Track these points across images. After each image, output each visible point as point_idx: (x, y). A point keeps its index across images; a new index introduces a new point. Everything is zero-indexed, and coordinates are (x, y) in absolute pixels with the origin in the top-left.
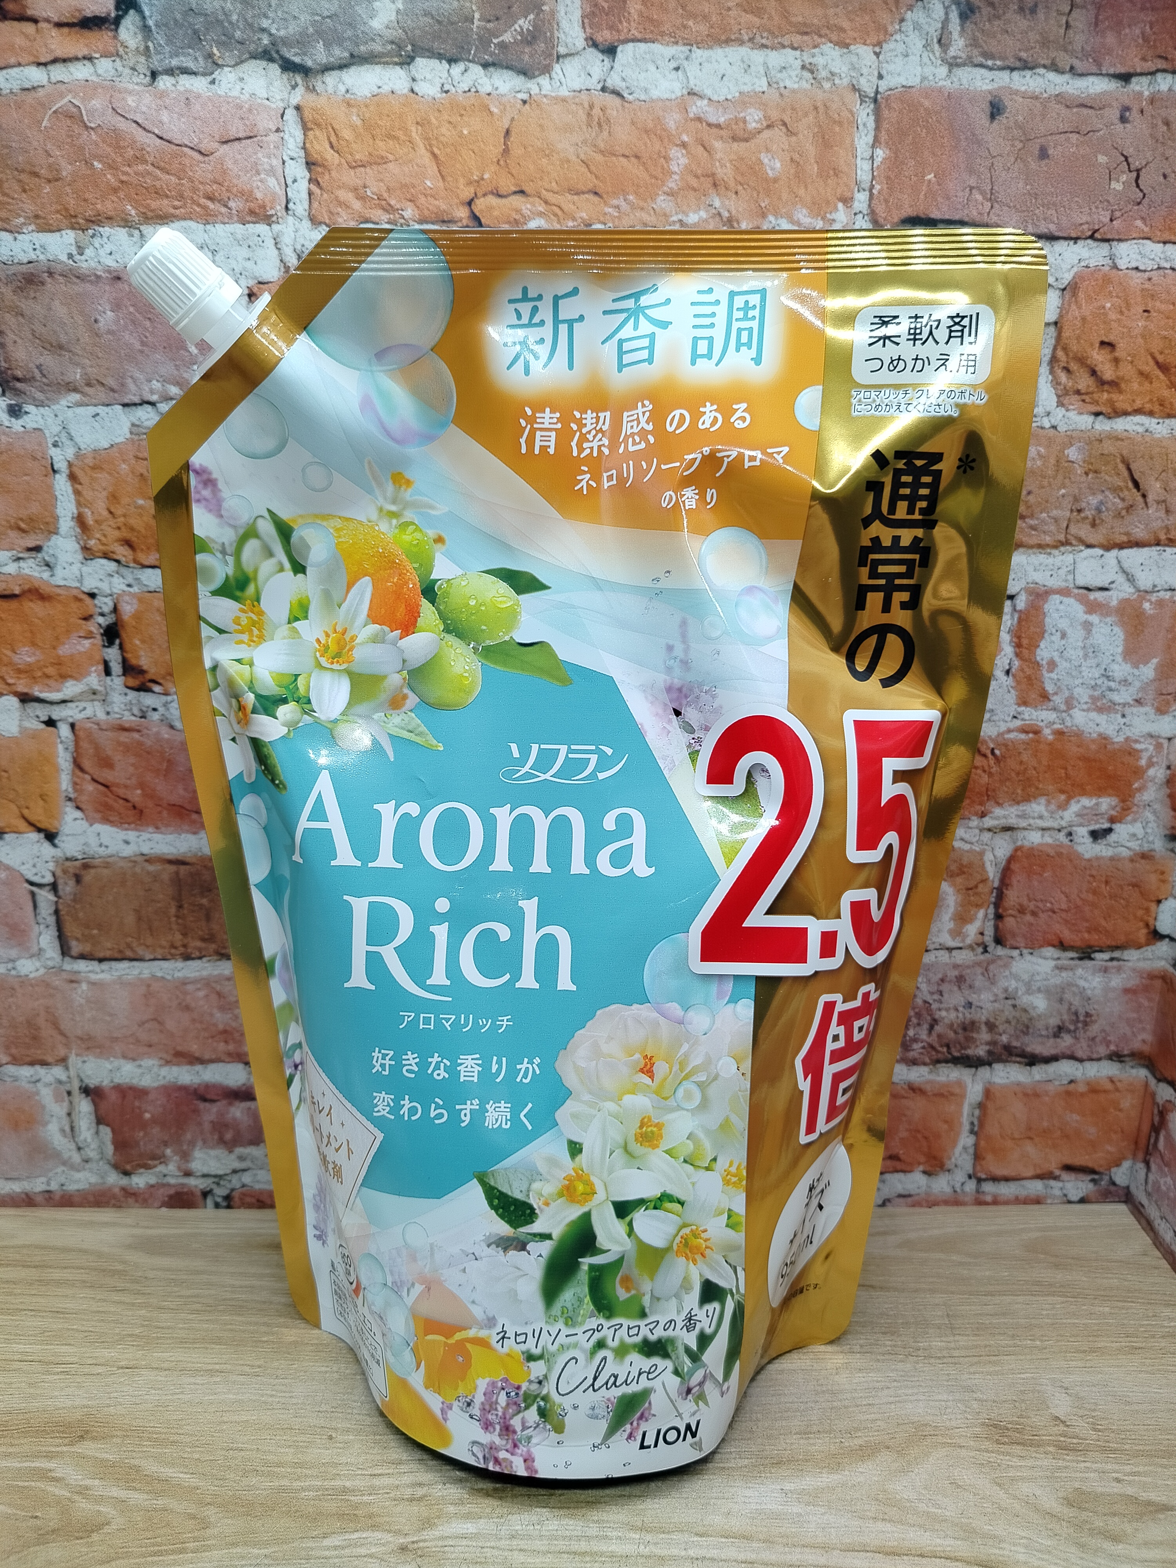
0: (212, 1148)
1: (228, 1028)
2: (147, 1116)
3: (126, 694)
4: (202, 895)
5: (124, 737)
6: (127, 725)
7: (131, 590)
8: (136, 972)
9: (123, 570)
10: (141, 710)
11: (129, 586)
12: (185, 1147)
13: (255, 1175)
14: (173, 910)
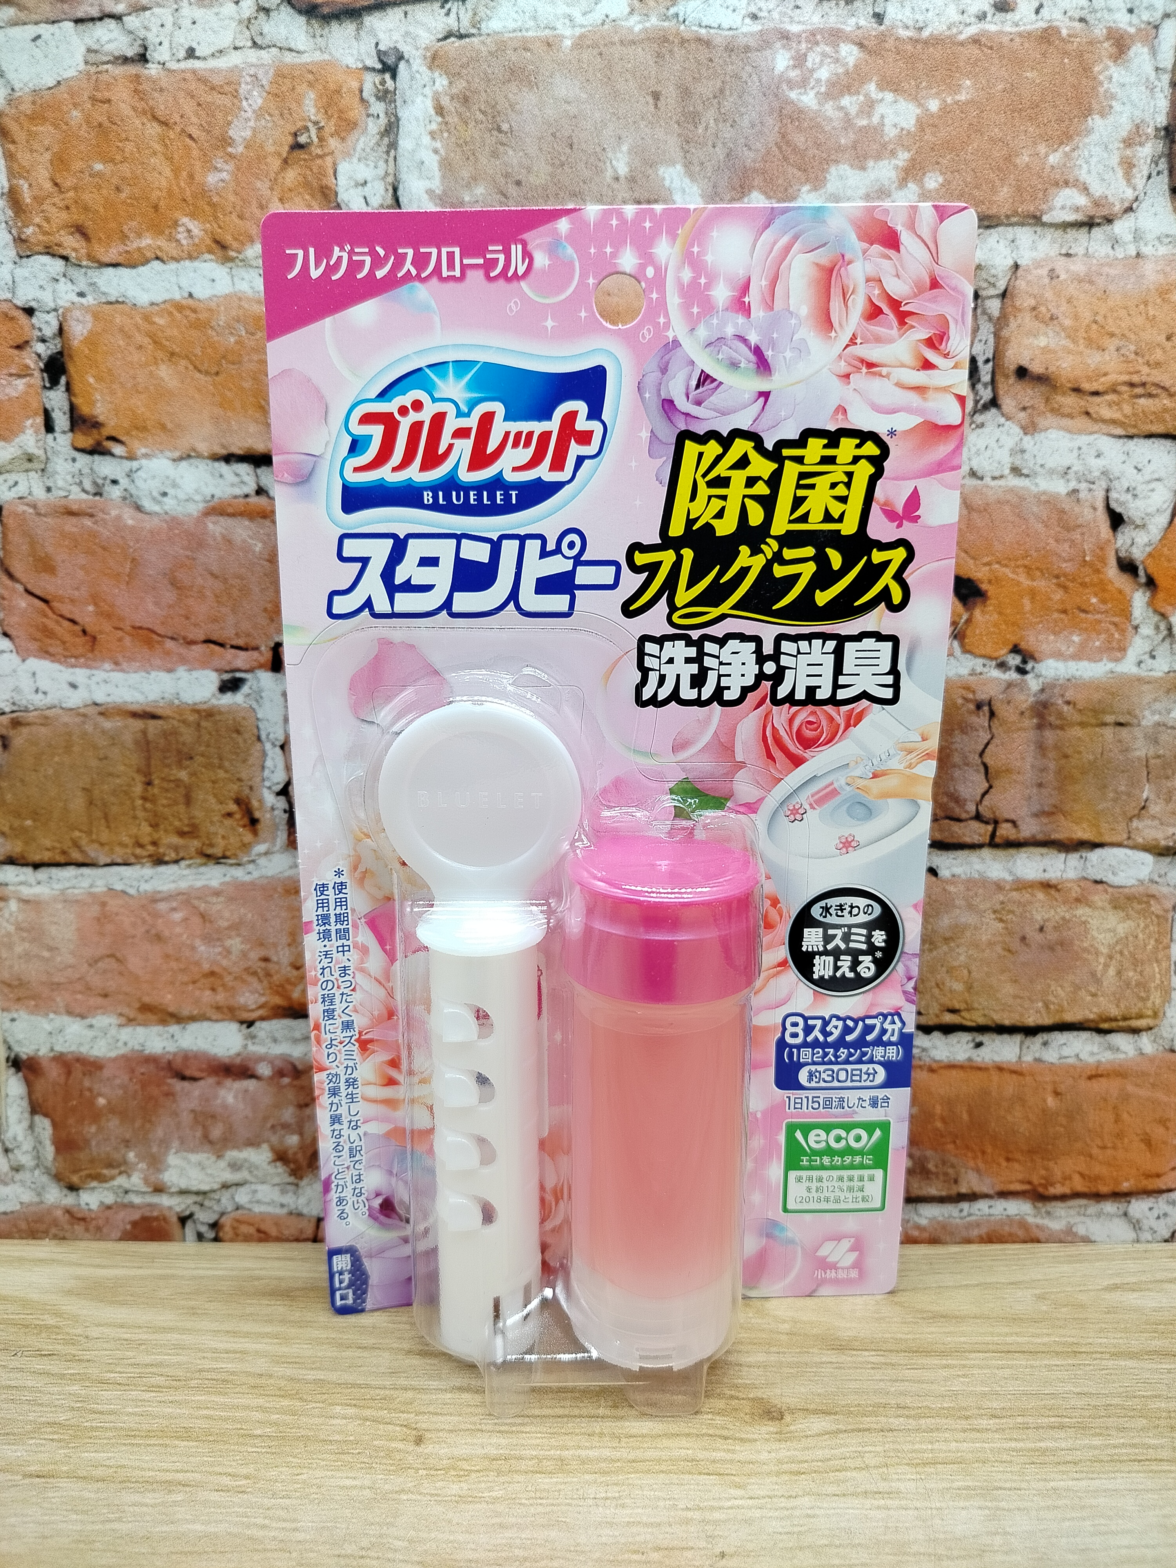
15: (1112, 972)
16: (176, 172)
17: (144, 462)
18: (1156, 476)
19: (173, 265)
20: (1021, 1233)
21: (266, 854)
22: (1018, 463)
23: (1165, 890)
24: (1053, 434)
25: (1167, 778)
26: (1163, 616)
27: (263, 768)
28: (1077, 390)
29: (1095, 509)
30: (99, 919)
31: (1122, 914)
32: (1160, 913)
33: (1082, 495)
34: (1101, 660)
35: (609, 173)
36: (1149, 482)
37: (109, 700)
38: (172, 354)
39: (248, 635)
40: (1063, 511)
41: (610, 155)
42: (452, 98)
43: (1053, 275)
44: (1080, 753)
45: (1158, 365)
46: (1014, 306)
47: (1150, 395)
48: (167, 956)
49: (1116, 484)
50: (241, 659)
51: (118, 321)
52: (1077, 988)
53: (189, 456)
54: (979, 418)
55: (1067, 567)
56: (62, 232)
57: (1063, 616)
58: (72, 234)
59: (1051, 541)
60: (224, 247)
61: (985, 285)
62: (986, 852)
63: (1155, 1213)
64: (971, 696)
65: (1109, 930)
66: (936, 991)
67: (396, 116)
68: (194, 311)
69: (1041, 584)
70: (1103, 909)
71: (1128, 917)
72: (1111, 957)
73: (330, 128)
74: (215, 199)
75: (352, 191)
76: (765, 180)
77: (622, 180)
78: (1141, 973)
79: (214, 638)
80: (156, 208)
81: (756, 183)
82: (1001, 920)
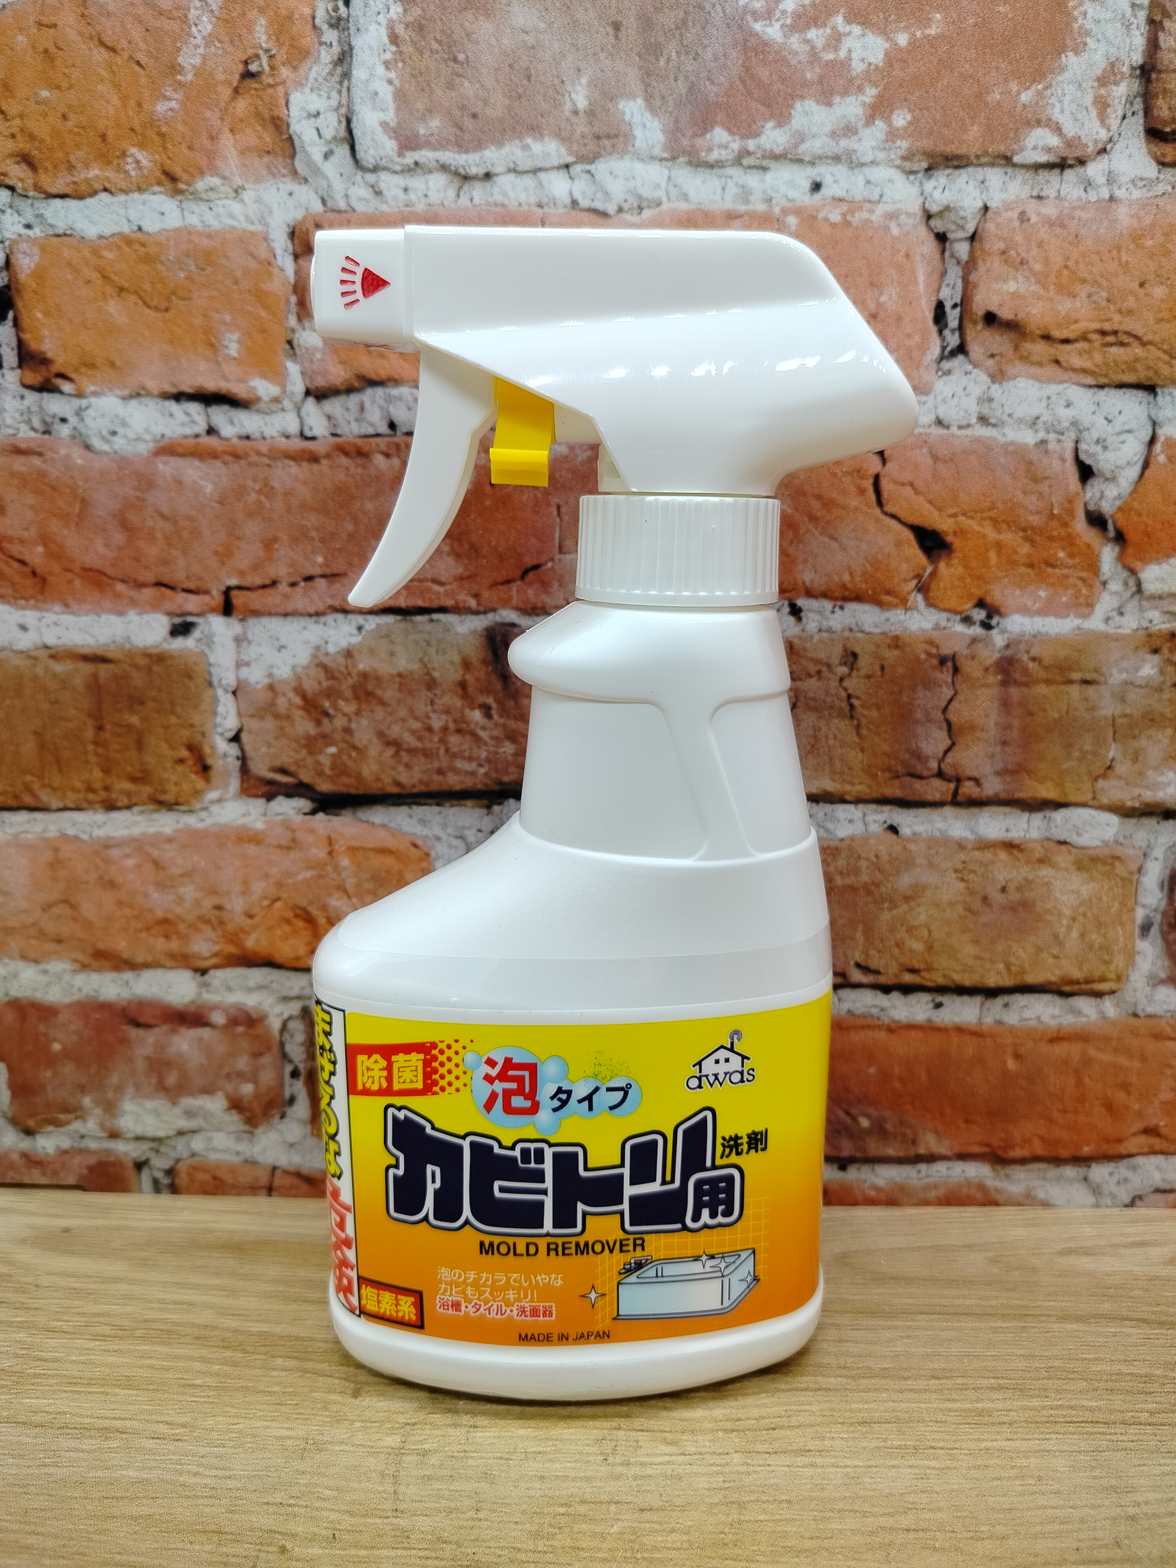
0: (148, 1097)
1: (169, 916)
2: (57, 1047)
3: (22, 397)
4: (132, 711)
5: (20, 464)
6: (23, 446)
7: (30, 233)
8: (38, 828)
9: (20, 203)
10: (44, 422)
11: (28, 226)
12: (110, 1095)
13: (210, 1139)
14: (90, 733)
15: (1075, 934)
16: (124, 99)
17: (93, 400)
18: (1127, 427)
19: (122, 198)
20: (979, 1196)
21: (219, 801)
22: (985, 411)
23: (1130, 852)
24: (1022, 383)
25: (1134, 737)
26: (1133, 572)
27: (215, 713)
28: (1047, 337)
29: (1063, 460)
30: (51, 865)
31: (1085, 875)
32: (1125, 874)
33: (1052, 446)
34: (1068, 616)
35: (568, 107)
36: (1120, 433)
37: (60, 642)
38: (121, 289)
39: (199, 578)
40: (1031, 463)
41: (569, 88)
42: (407, 26)
43: (1023, 217)
44: (1045, 710)
45: (1130, 312)
46: (982, 250)
47: (1122, 344)
48: (120, 904)
49: (1086, 434)
50: (192, 603)
51: (66, 254)
52: (1039, 950)
53: (138, 395)
54: (946, 365)
55: (1035, 520)
56: (8, 161)
57: (1029, 570)
58: (18, 163)
59: (1019, 493)
60: (173, 179)
61: (953, 227)
62: (948, 811)
63: (1116, 1178)
64: (934, 651)
65: (1073, 892)
66: (896, 951)
67: (350, 45)
68: (143, 245)
69: (1008, 537)
70: (1066, 870)
71: (1092, 879)
72: (1074, 919)
73: (281, 56)
74: (164, 129)
75: (304, 123)
76: (728, 116)
77: (581, 114)
78: (1105, 936)
79: (166, 580)
80: (103, 137)
81: (719, 118)
82: (962, 880)
